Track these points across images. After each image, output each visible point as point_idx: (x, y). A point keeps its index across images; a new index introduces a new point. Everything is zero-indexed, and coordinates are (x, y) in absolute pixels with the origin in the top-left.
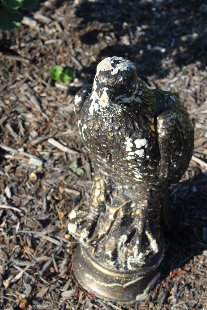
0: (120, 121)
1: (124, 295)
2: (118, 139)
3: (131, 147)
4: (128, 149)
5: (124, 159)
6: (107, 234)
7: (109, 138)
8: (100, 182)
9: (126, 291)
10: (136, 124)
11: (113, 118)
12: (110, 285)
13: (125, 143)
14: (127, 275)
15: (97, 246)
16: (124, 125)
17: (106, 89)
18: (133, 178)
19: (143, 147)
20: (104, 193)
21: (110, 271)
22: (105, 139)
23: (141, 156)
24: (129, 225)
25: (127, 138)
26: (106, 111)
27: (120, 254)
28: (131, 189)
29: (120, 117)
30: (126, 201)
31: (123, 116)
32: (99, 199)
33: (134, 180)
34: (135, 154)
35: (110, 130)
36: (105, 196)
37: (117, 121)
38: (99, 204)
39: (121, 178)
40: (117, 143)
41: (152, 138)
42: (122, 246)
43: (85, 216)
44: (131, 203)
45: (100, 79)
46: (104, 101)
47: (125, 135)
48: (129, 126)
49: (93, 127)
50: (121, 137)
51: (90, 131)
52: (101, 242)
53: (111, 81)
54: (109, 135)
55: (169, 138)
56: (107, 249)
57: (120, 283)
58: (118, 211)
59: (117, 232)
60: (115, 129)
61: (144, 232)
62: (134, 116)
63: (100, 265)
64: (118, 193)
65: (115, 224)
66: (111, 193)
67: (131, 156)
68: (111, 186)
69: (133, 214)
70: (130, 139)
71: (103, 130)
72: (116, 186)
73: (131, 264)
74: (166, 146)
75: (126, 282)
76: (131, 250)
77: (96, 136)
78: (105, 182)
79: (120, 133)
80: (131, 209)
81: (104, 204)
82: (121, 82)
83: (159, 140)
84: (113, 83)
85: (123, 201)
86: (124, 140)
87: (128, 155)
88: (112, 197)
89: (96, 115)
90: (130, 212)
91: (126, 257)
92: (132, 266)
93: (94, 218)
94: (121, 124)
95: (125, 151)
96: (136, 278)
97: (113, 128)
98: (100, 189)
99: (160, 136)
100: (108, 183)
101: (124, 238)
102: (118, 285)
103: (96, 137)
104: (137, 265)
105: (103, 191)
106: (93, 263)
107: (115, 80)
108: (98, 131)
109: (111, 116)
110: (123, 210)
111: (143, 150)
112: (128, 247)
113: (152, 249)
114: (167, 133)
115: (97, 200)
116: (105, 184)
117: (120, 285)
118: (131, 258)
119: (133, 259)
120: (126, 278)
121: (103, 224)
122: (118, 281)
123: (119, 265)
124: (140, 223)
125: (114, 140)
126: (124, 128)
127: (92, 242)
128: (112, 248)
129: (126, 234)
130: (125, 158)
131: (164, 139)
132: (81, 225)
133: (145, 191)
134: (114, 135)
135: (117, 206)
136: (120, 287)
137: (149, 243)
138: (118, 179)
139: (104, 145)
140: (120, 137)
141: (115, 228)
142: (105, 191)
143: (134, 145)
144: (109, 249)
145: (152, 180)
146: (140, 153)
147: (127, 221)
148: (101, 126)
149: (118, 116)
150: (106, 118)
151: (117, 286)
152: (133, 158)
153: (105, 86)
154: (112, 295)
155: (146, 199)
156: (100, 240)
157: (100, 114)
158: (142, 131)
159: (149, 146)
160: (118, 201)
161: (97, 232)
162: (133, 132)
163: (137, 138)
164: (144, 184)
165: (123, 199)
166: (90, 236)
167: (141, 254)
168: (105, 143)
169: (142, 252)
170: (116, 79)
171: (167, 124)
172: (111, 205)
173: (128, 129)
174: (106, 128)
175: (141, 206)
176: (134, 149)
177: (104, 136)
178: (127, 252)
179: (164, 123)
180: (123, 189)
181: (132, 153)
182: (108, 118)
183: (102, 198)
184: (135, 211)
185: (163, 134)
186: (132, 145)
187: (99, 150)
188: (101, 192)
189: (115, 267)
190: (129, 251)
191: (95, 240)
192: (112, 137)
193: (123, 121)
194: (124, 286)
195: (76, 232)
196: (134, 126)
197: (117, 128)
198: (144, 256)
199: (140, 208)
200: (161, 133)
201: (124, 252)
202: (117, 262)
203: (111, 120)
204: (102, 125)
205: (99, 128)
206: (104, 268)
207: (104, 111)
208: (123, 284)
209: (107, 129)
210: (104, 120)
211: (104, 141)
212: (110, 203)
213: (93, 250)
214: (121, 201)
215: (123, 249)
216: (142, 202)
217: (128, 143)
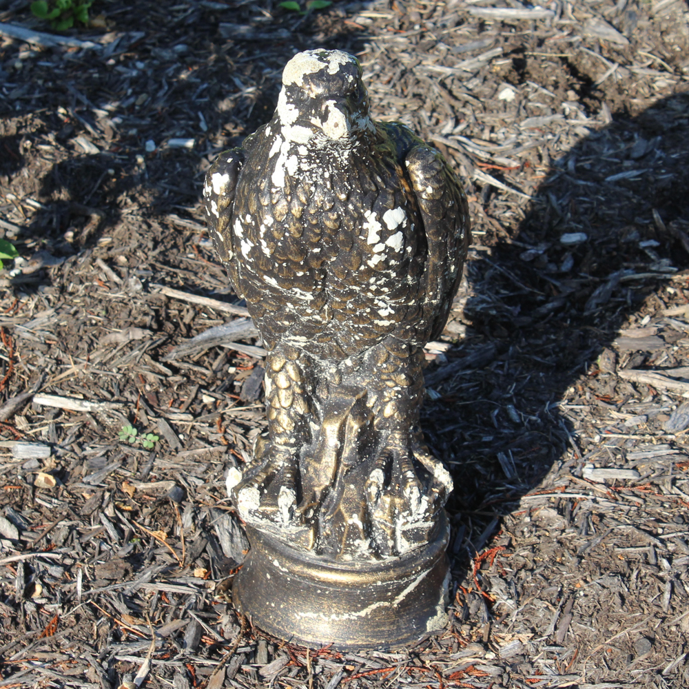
0: (348, 180)
1: (399, 628)
2: (349, 221)
3: (377, 233)
4: (373, 238)
5: (362, 268)
6: (333, 485)
7: (329, 224)
8: (287, 372)
9: (401, 617)
10: (379, 179)
11: (332, 176)
12: (363, 613)
13: (365, 226)
14: (399, 571)
15: (317, 521)
16: (357, 186)
17: (331, 103)
18: (372, 323)
19: (399, 228)
20: (302, 395)
21: (358, 572)
22: (318, 231)
23: (397, 251)
24: (375, 451)
25: (368, 214)
26: (315, 166)
27: (378, 516)
28: (360, 362)
29: (346, 171)
30: (354, 396)
31: (353, 165)
32: (292, 410)
33: (377, 325)
34: (386, 247)
35: (328, 206)
36: (304, 400)
37: (342, 181)
38: (296, 423)
39: (337, 342)
40: (346, 233)
41: (410, 204)
42: (378, 495)
43: (268, 466)
44: (365, 396)
45: (310, 89)
46: (336, 125)
47: (363, 208)
48: (367, 186)
49: (287, 214)
50: (356, 215)
51: (283, 226)
52: (323, 510)
53: (334, 87)
54: (328, 219)
55: (443, 196)
56: (346, 515)
57: (385, 600)
58: (343, 425)
59: (354, 472)
60: (340, 201)
61: (411, 455)
62: (371, 163)
63: (331, 570)
64: (328, 387)
65: (346, 454)
66: (314, 391)
67: (379, 253)
68: (312, 374)
69: (375, 422)
70: (374, 214)
71: (312, 212)
72: (321, 371)
73: (404, 533)
74: (438, 215)
75: (400, 589)
76: (401, 496)
77: (299, 232)
78: (298, 367)
79: (351, 207)
80: (369, 411)
81: (306, 422)
82: (352, 84)
83: (423, 206)
84: (340, 89)
85: (348, 398)
86: (362, 219)
87: (374, 254)
88: (319, 400)
89: (293, 184)
90: (370, 418)
91: (393, 516)
92: (408, 539)
93: (290, 460)
94: (350, 185)
95: (366, 245)
96: (418, 573)
97: (334, 200)
98: (289, 388)
99: (424, 196)
100: (305, 368)
101: (377, 476)
102: (382, 604)
103: (297, 235)
104: (417, 533)
105: (298, 390)
106: (314, 573)
107: (341, 82)
108: (301, 219)
109: (327, 175)
110: (354, 418)
111: (400, 234)
112: (391, 493)
113: (441, 483)
114: (436, 185)
115: (289, 415)
116: (300, 372)
117: (387, 604)
118: (404, 517)
119: (410, 519)
120: (400, 577)
121: (317, 465)
122: (382, 594)
123: (378, 547)
124: (397, 436)
125: (340, 227)
126: (358, 194)
127: (306, 512)
128: (358, 507)
129: (377, 466)
130: (366, 264)
131: (432, 200)
132: (265, 487)
133: (399, 349)
134: (339, 216)
135: (339, 414)
136: (386, 608)
137: (431, 475)
138: (330, 346)
139: (317, 250)
140: (352, 216)
141: (347, 466)
142: (303, 387)
143: (384, 225)
144: (353, 512)
145: (412, 314)
146: (395, 242)
147: (368, 441)
148: (308, 205)
149: (343, 168)
150: (315, 184)
151: (379, 609)
152: (383, 257)
153: (327, 99)
154: (373, 637)
155: (402, 371)
156: (320, 505)
157: (301, 178)
158: (392, 191)
159: (410, 222)
160: (336, 404)
161: (311, 488)
162: (376, 198)
163: (387, 209)
164: (396, 331)
165: (346, 395)
166: (299, 500)
167: (425, 498)
168: (318, 245)
169: (425, 493)
170: (344, 79)
171: (432, 168)
172: (322, 419)
173: (365, 192)
174: (320, 205)
175: (393, 393)
176: (384, 234)
177: (316, 225)
178: (393, 505)
179: (425, 169)
180: (339, 372)
181: (380, 247)
182: (320, 182)
183: (301, 408)
184: (381, 411)
185: (430, 190)
186: (378, 227)
187: (302, 268)
188: (294, 393)
189: (371, 553)
190: (397, 500)
191: (311, 507)
192: (336, 220)
193: (355, 178)
194: (395, 604)
195: (262, 505)
196: (376, 184)
197: (343, 197)
198: (432, 501)
199: (391, 399)
200: (424, 190)
201: (387, 506)
202: (374, 539)
203: (328, 183)
204: (309, 201)
205: (303, 210)
206: (343, 571)
207: (313, 166)
208: (393, 599)
209: (322, 208)
210: (313, 189)
211: (315, 240)
212: (317, 415)
213: (311, 533)
214: (345, 401)
215: (384, 503)
216: (395, 382)
217: (372, 225)
